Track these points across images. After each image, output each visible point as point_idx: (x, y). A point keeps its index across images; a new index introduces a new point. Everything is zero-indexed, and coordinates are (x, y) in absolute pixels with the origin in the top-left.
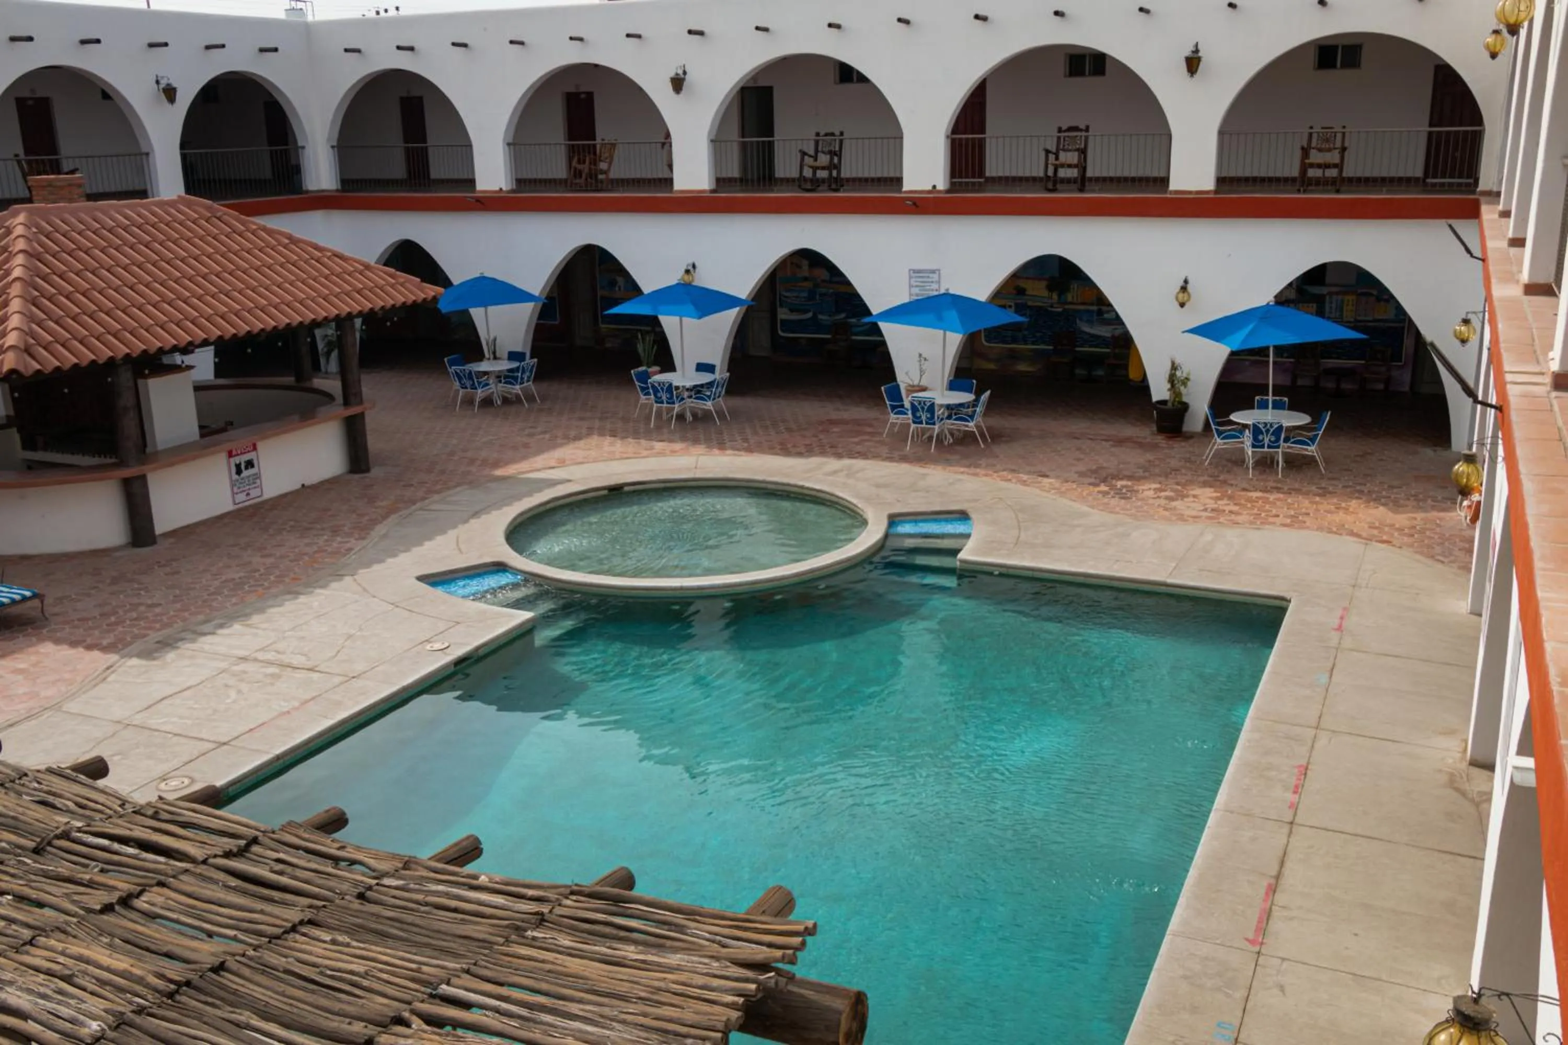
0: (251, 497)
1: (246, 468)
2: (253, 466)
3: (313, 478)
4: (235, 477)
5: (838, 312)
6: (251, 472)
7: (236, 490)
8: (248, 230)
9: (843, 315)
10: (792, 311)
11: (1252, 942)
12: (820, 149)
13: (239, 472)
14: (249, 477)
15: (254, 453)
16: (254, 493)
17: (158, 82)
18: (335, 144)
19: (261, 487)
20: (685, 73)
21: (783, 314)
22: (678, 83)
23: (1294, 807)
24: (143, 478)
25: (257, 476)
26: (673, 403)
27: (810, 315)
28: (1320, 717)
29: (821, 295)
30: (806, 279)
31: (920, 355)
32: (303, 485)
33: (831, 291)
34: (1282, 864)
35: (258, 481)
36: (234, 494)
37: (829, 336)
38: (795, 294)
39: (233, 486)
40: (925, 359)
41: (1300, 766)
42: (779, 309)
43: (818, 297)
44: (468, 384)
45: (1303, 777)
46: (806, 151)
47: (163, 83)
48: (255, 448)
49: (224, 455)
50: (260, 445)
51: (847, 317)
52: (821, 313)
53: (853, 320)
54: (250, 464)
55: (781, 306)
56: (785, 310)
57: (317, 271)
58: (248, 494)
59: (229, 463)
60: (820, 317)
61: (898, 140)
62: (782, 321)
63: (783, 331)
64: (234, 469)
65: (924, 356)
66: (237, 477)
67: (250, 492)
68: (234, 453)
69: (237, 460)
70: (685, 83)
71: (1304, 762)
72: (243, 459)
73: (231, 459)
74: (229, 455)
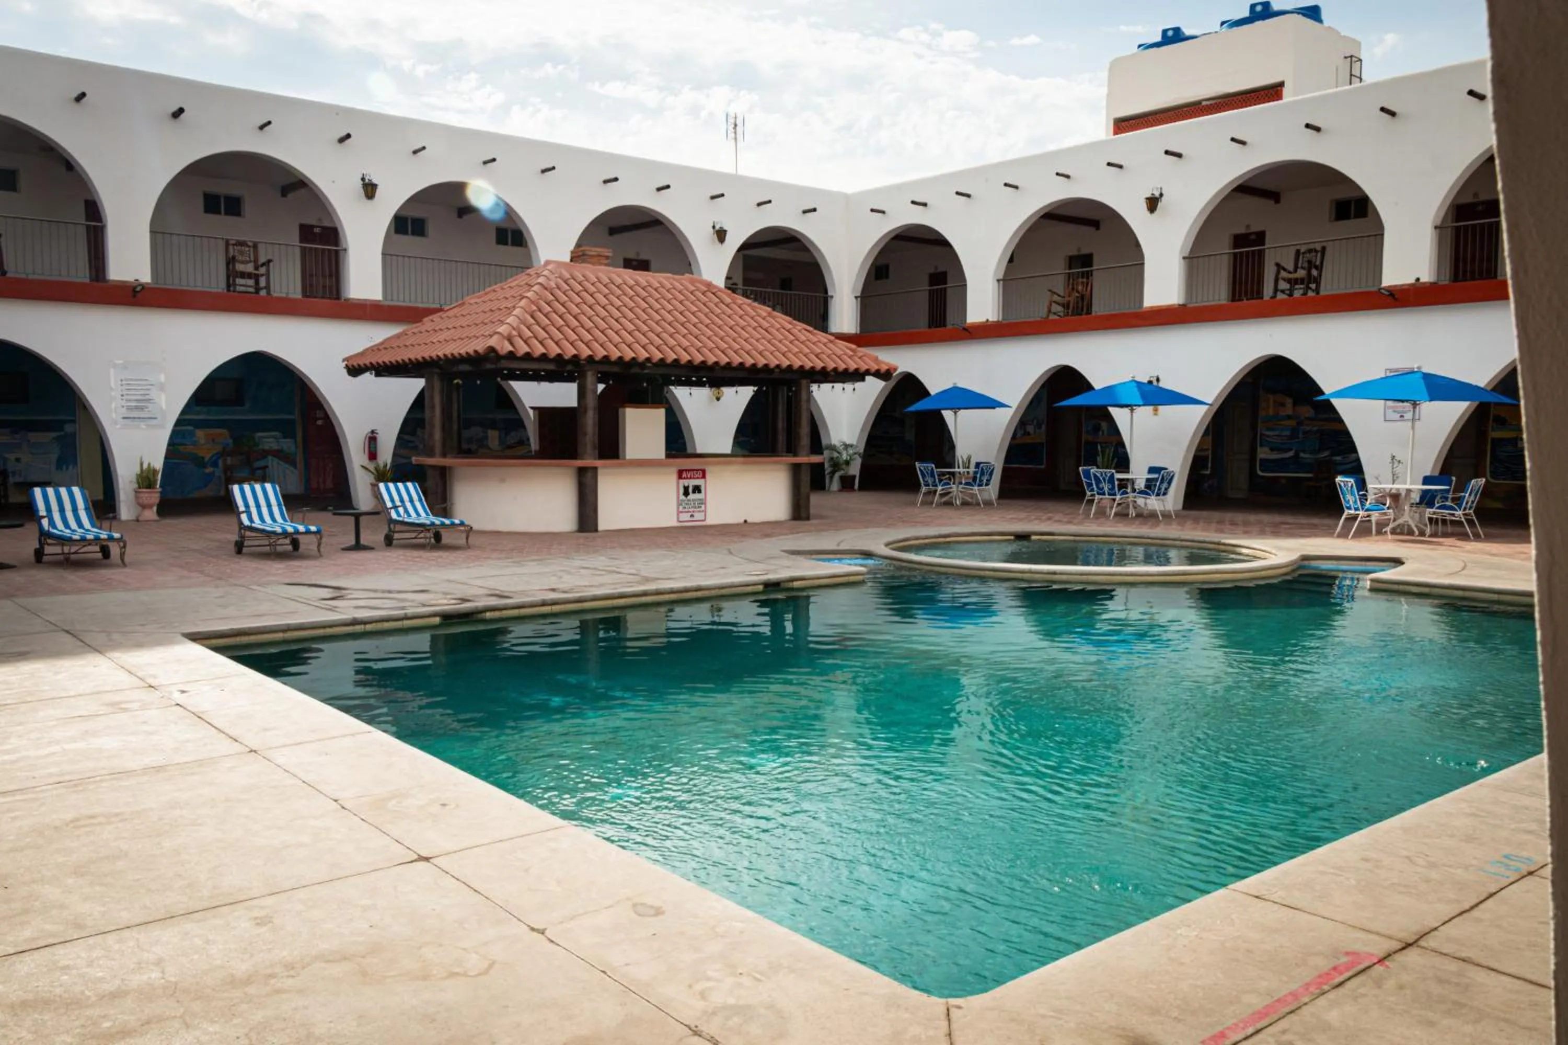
0: (695, 519)
1: (694, 492)
2: (700, 492)
3: (756, 517)
4: (682, 497)
5: (1320, 450)
6: (697, 496)
7: (681, 509)
8: (735, 303)
9: (1326, 454)
10: (1272, 449)
12: (1300, 265)
13: (686, 493)
14: (693, 500)
15: (703, 480)
16: (698, 516)
17: (714, 227)
18: (859, 294)
19: (705, 511)
20: (1161, 195)
21: (1263, 453)
22: (1153, 203)
24: (595, 469)
25: (703, 502)
26: (1115, 494)
27: (1291, 454)
29: (1305, 433)
30: (1289, 417)
31: (1393, 457)
32: (746, 521)
33: (1315, 429)
35: (703, 506)
36: (679, 512)
37: (1310, 475)
38: (1277, 433)
39: (679, 504)
40: (1399, 462)
42: (1259, 449)
43: (1301, 435)
44: (930, 481)
46: (1283, 264)
47: (717, 227)
48: (704, 476)
49: (674, 477)
50: (709, 475)
51: (1332, 455)
52: (1304, 452)
53: (1338, 458)
54: (697, 489)
55: (1261, 445)
56: (1266, 449)
57: (782, 335)
58: (692, 516)
59: (678, 484)
60: (1302, 455)
61: (1379, 237)
62: (1261, 460)
63: (1262, 471)
64: (682, 491)
65: (1397, 458)
66: (684, 497)
67: (695, 514)
68: (684, 475)
69: (686, 482)
70: (1160, 204)
72: (692, 483)
73: (681, 481)
74: (680, 474)
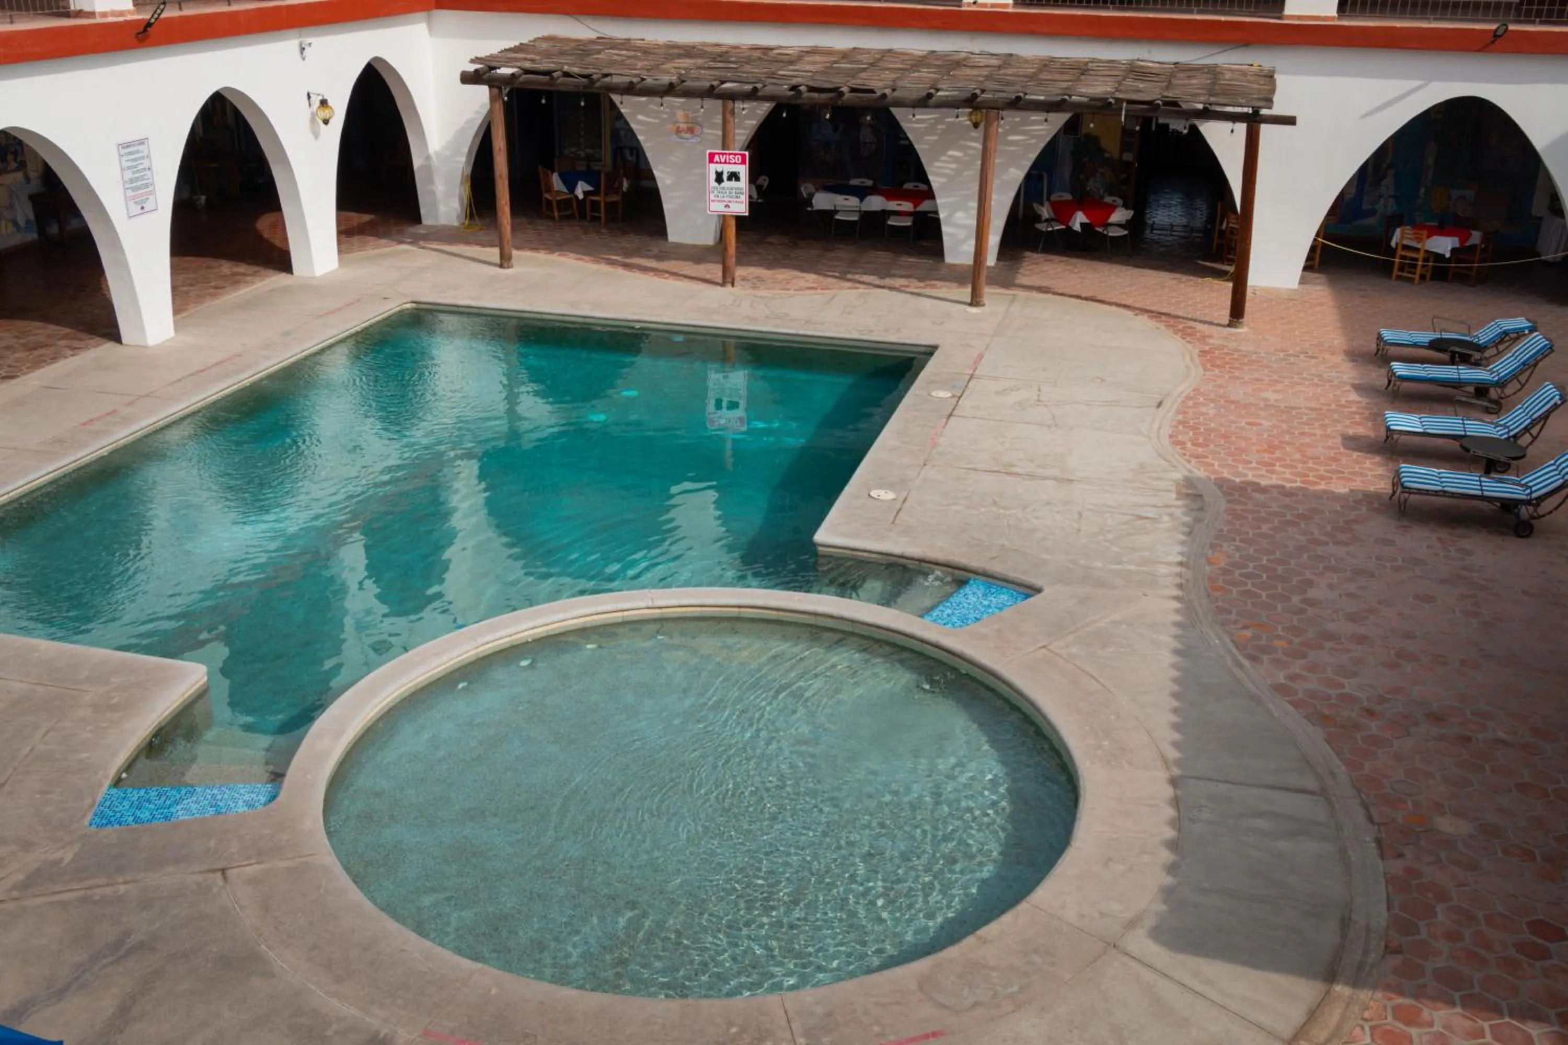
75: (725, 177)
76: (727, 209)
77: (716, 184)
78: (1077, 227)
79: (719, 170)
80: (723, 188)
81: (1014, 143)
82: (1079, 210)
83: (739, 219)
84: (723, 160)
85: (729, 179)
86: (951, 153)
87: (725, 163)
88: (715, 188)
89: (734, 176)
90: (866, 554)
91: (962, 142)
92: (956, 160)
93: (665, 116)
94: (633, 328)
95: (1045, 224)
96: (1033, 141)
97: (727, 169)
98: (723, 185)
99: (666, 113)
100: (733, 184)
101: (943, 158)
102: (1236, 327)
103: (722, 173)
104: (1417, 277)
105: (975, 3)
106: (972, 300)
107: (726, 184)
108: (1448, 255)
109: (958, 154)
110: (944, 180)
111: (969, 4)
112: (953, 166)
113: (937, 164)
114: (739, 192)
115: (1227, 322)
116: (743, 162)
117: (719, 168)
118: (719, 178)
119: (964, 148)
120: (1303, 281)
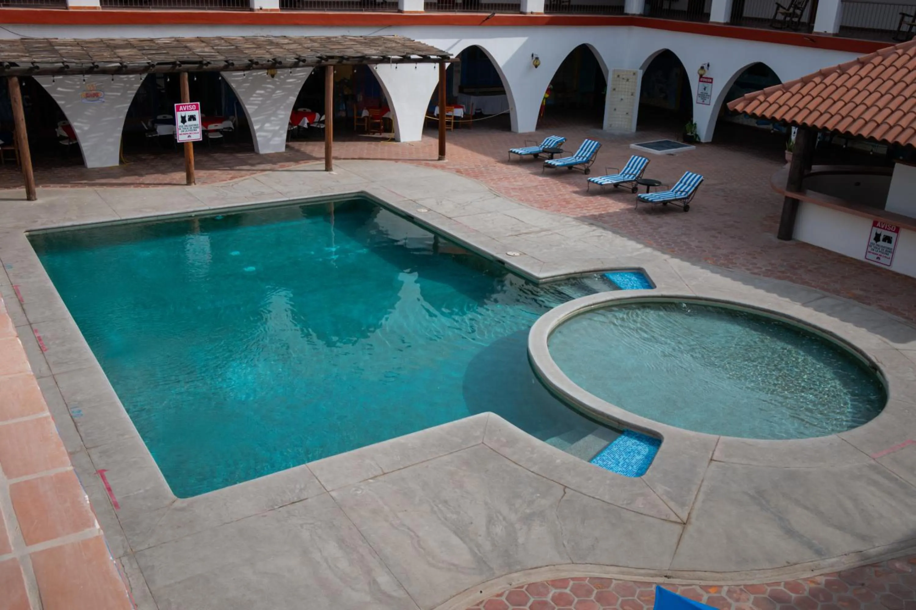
0: (880, 261)
1: (884, 240)
2: (890, 242)
4: (872, 241)
6: (886, 244)
7: (870, 249)
11: (16, 286)
13: (877, 238)
14: (884, 247)
15: (896, 234)
16: (883, 260)
19: (891, 260)
23: (35, 331)
25: (891, 252)
28: (56, 383)
34: (23, 310)
35: (890, 255)
36: (868, 251)
39: (869, 246)
41: (46, 350)
45: (41, 345)
48: (897, 231)
49: (871, 223)
50: (903, 232)
54: (888, 239)
58: (878, 258)
59: (872, 230)
64: (873, 236)
66: (874, 242)
67: (881, 258)
68: (878, 225)
69: (879, 231)
71: (45, 353)
72: (884, 233)
73: (875, 229)
74: (875, 224)
75: (187, 119)
76: (189, 138)
77: (182, 124)
78: (306, 126)
79: (183, 115)
80: (186, 126)
81: (290, 83)
82: (305, 116)
83: (196, 144)
84: (185, 109)
85: (190, 120)
86: (258, 92)
87: (187, 110)
88: (181, 126)
89: (192, 118)
90: (558, 277)
91: (263, 85)
92: (261, 95)
93: (78, 87)
94: (191, 216)
95: (317, 124)
96: (300, 81)
97: (188, 114)
98: (186, 124)
99: (78, 85)
100: (192, 122)
101: (254, 95)
102: (443, 160)
103: (185, 117)
104: (452, 128)
105: (261, 9)
106: (326, 168)
107: (188, 123)
108: (462, 117)
109: (262, 92)
110: (256, 107)
111: (258, 10)
112: (260, 99)
113: (252, 99)
114: (196, 126)
115: (437, 158)
116: (197, 109)
117: (183, 114)
118: (183, 120)
119: (265, 89)
120: (422, 137)
